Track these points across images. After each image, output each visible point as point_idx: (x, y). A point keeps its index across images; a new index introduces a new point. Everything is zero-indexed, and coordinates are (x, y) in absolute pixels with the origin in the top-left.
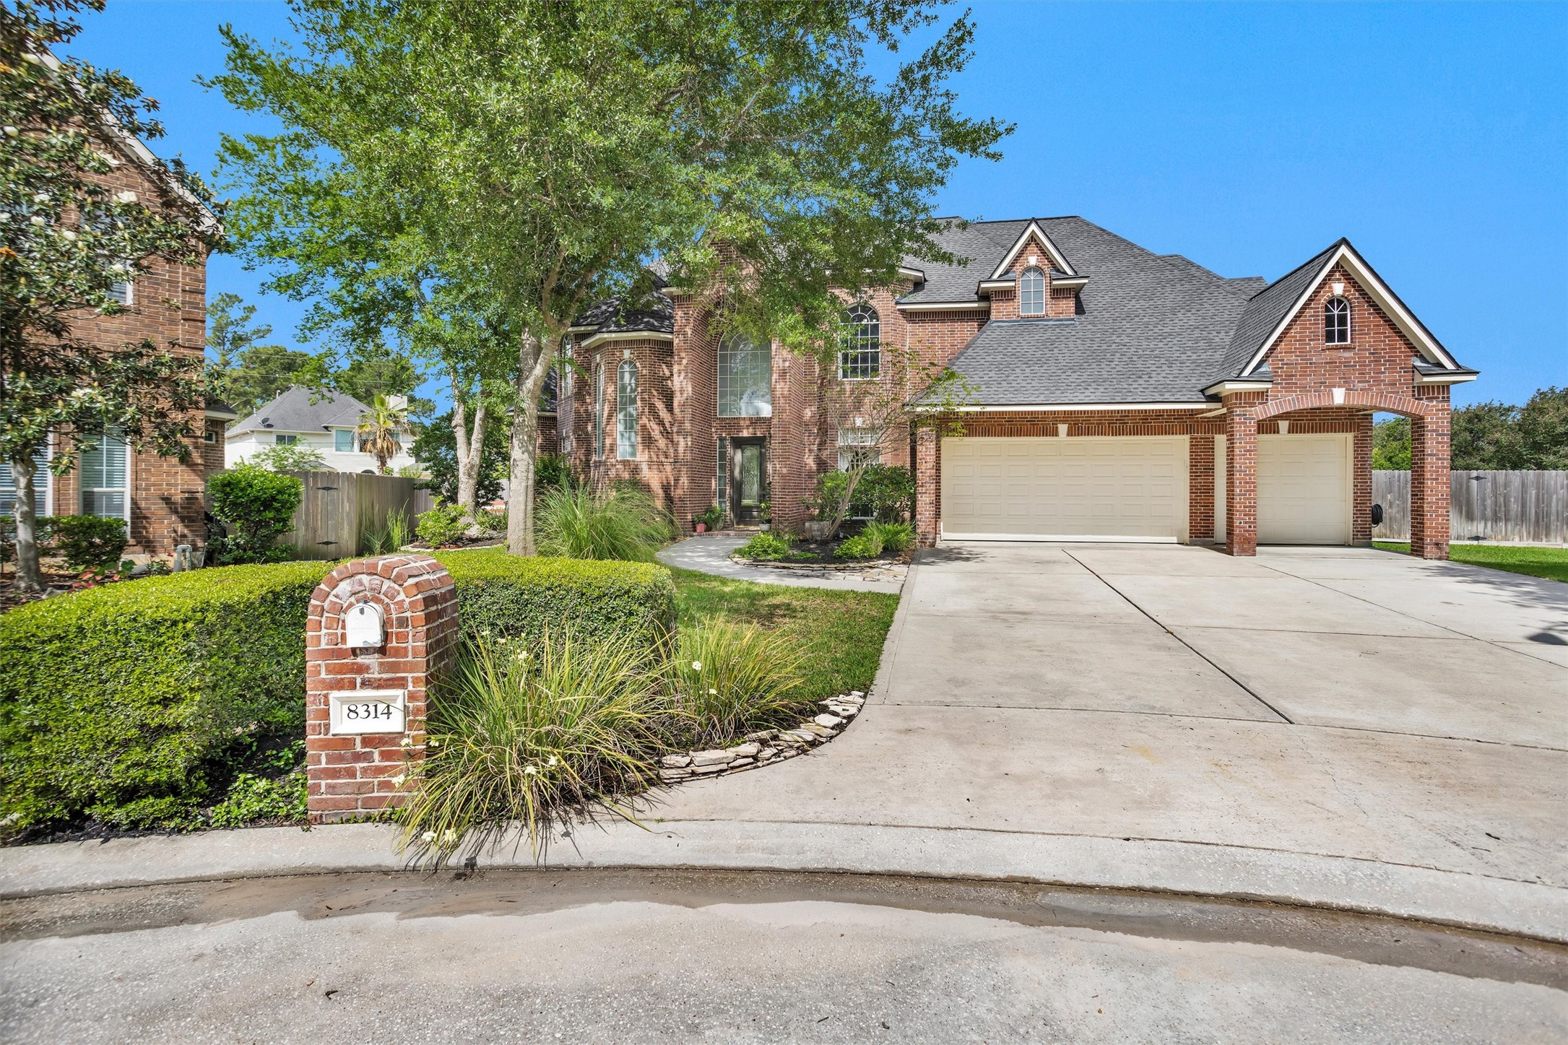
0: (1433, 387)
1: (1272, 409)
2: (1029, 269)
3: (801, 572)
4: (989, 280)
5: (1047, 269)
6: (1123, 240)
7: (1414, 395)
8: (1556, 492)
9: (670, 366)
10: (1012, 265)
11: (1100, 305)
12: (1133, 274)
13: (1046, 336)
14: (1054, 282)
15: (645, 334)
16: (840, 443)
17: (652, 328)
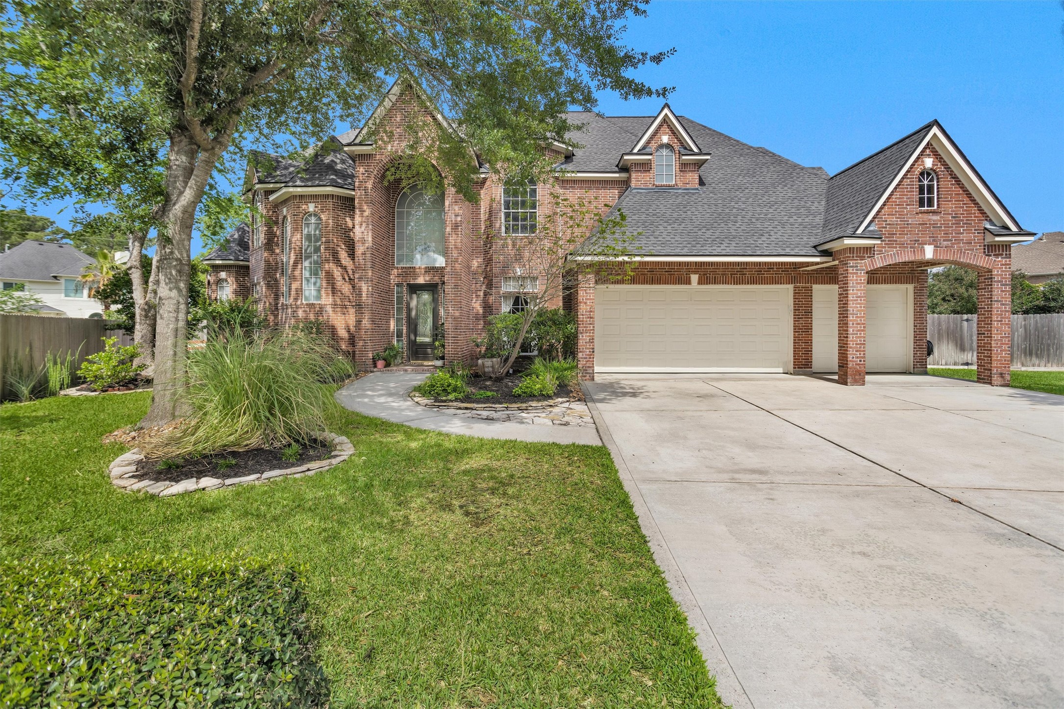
0: (999, 245)
1: (879, 263)
2: (662, 146)
3: (485, 414)
4: (631, 153)
5: (677, 147)
6: (721, 134)
7: (985, 252)
8: (1017, 331)
9: (353, 218)
10: (648, 142)
11: (716, 179)
12: (735, 158)
13: (678, 201)
14: (684, 157)
15: (329, 190)
16: (503, 290)
17: (335, 184)
